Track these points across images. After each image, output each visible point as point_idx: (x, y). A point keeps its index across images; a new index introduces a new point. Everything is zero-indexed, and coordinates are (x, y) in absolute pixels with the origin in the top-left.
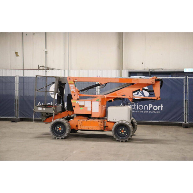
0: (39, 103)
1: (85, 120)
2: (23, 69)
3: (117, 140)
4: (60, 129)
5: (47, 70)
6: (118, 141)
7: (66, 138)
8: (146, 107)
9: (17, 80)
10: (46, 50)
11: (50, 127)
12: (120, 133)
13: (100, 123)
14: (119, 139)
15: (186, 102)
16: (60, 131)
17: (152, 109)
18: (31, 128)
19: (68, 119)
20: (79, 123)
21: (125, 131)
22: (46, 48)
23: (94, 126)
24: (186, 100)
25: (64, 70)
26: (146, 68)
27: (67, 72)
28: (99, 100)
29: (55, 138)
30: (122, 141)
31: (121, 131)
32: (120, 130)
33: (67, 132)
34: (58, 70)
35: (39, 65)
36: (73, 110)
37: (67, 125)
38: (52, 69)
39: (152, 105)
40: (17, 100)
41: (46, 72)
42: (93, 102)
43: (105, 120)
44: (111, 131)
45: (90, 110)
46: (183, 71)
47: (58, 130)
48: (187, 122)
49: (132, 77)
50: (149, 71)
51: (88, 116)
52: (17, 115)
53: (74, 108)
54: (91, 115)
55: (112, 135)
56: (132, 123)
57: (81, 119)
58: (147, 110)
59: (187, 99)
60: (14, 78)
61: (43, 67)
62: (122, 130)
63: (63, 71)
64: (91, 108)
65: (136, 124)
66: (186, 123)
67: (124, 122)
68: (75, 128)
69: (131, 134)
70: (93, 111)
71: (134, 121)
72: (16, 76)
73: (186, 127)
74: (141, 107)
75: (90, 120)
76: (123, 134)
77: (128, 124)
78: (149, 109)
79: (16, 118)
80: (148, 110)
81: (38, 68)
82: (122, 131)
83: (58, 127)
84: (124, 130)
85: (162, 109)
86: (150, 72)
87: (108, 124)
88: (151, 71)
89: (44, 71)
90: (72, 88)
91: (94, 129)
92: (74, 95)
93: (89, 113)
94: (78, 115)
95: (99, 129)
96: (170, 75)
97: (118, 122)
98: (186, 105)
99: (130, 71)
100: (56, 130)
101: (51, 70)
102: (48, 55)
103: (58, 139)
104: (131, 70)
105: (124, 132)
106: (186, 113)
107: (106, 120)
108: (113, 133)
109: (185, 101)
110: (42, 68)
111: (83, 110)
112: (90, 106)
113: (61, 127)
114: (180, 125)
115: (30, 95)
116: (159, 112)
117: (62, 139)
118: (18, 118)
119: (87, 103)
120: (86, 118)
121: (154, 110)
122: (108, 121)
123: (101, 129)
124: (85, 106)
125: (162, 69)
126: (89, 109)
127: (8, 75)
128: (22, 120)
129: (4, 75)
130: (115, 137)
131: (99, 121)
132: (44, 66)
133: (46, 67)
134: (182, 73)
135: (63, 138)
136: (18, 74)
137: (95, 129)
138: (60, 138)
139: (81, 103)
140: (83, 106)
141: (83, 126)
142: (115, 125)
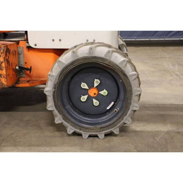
12: (84, 98)
14: (81, 128)
21: (104, 92)
31: (85, 92)
32: (84, 86)
43: (18, 42)
62: (91, 86)
76: (96, 103)
82: (93, 92)
84: (99, 88)
105: (99, 97)
107: (23, 44)
122: (29, 48)
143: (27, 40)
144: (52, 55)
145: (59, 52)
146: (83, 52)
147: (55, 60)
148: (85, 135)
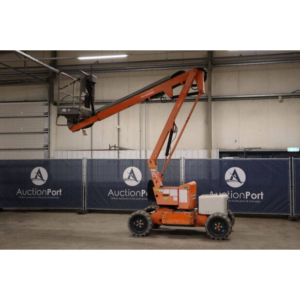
0: (111, 190)
1: (171, 213)
2: (92, 150)
3: (212, 237)
4: (140, 223)
5: (120, 151)
6: (213, 239)
7: (147, 235)
8: (242, 195)
9: (85, 163)
10: (118, 127)
11: (128, 221)
12: (216, 228)
13: (189, 216)
15: (292, 189)
16: (140, 226)
17: (249, 197)
18: (102, 222)
19: (149, 211)
20: (163, 216)
21: (221, 227)
22: (119, 125)
23: (182, 220)
24: (292, 187)
25: (140, 151)
26: (241, 147)
27: (143, 152)
28: (187, 187)
29: (135, 235)
30: (218, 239)
32: (216, 225)
33: (149, 228)
34: (132, 151)
35: (110, 145)
36: (155, 200)
37: (149, 218)
38: (126, 149)
39: (249, 193)
40: (85, 187)
41: (119, 153)
42: (180, 191)
44: (204, 226)
45: (177, 200)
46: (286, 150)
47: (137, 225)
48: (294, 214)
49: (223, 158)
50: (245, 150)
51: (174, 208)
52: (85, 206)
53: (156, 198)
54: (178, 206)
55: (205, 232)
56: (229, 216)
57: (165, 211)
58: (243, 199)
59: (293, 185)
60: (81, 161)
61: (115, 147)
62: (218, 225)
63: (138, 152)
64: (178, 197)
65: (233, 217)
66: (292, 214)
67: (220, 215)
68: (158, 223)
69: (230, 230)
70: (180, 202)
71: (231, 213)
72: (84, 159)
73: (294, 220)
74: (236, 195)
75: (177, 213)
76: (219, 230)
77: (225, 217)
78: (247, 198)
79: (83, 209)
80: (245, 199)
81: (108, 149)
82: (218, 227)
83: (138, 222)
84: (220, 225)
85: (262, 198)
86: (246, 152)
87: (200, 218)
88: (246, 150)
89: (117, 151)
90: (154, 173)
91: (181, 224)
92: (157, 182)
93: (176, 204)
94: (162, 206)
95: (188, 223)
96: (271, 156)
97: (213, 214)
98: (292, 192)
99: (221, 151)
100: (135, 225)
101: (124, 151)
102: (120, 133)
103: (138, 236)
104: (222, 149)
105: (220, 228)
106: (292, 203)
107: (196, 213)
108: (207, 229)
109: (290, 188)
110: (113, 148)
111: (167, 200)
112: (177, 195)
113: (141, 221)
114: (286, 218)
115: (100, 181)
116: (259, 202)
117: (143, 236)
118: (86, 209)
119: (172, 192)
120: (172, 210)
121: (252, 199)
122: (199, 214)
123: (191, 223)
124: (170, 195)
125: (260, 148)
126: (175, 199)
127: (75, 157)
128: (90, 212)
129: (69, 158)
130: (208, 234)
131: (189, 213)
132: (117, 146)
133: (118, 147)
134: (286, 153)
135: (145, 235)
136: (85, 156)
137: (184, 224)
138: (140, 235)
139: (166, 191)
140: (168, 195)
141: (169, 220)
142: (208, 219)
143: (198, 211)
144: (205, 217)
145: (208, 216)
146: (216, 215)
147: (206, 219)
148: (216, 239)
